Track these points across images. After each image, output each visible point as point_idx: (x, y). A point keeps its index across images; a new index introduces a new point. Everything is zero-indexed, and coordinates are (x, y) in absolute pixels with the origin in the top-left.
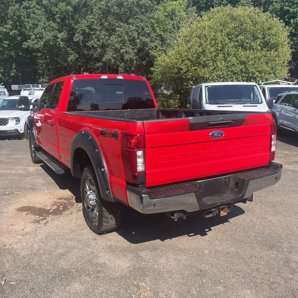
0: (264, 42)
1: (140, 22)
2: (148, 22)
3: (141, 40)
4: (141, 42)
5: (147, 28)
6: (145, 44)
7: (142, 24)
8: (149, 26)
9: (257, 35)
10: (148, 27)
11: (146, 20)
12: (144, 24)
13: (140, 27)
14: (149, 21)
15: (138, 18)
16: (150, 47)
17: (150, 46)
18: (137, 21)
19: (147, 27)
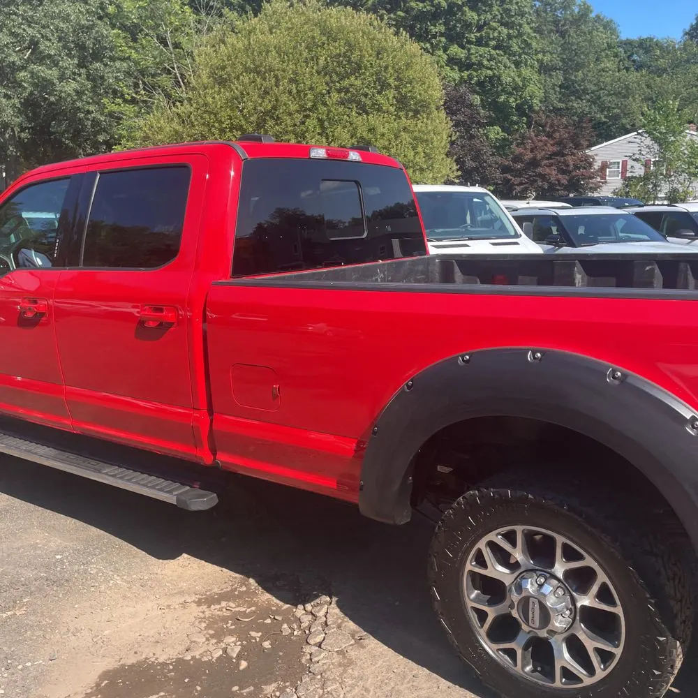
0: (399, 96)
1: (22, 24)
2: (49, 27)
3: (32, 73)
4: (32, 77)
5: (47, 43)
6: (44, 85)
7: (30, 31)
8: (52, 38)
9: (386, 78)
10: (50, 40)
11: (43, 22)
12: (39, 32)
13: (23, 37)
14: (52, 24)
15: (15, 14)
16: (63, 95)
17: (61, 91)
18: (13, 20)
19: (47, 40)
